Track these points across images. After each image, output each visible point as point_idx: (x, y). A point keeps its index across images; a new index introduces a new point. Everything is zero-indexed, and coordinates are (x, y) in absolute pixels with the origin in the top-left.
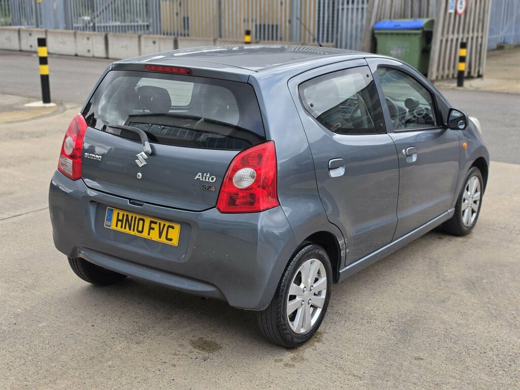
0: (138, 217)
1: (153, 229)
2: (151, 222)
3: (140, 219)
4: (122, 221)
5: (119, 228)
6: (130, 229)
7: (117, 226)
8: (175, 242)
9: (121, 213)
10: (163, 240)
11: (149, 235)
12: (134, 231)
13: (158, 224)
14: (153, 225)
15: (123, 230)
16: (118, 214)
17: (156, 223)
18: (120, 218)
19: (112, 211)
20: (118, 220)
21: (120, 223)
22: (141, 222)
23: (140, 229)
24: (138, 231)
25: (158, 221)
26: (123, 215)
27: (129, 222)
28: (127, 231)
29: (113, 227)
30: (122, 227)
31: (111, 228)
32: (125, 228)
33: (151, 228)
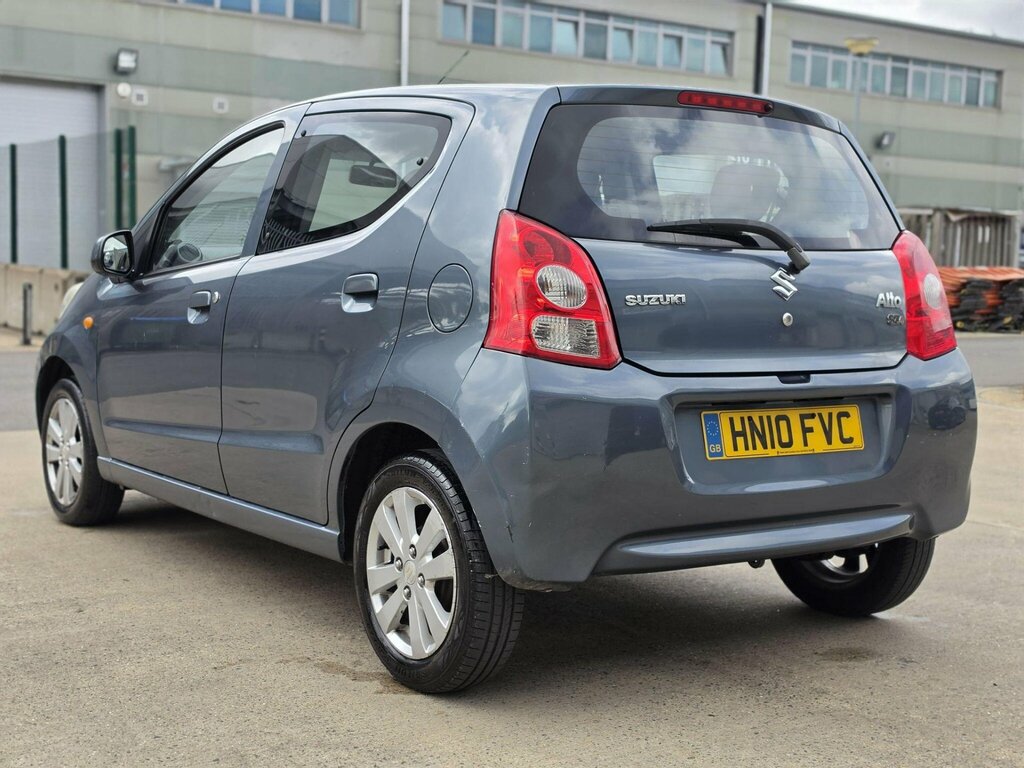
0: (773, 414)
1: (811, 430)
2: (803, 417)
3: (779, 419)
4: (743, 434)
5: (742, 452)
6: (765, 447)
7: (736, 449)
8: (859, 443)
9: (737, 416)
10: (837, 445)
11: (806, 444)
12: (773, 447)
13: (817, 417)
14: (808, 423)
15: (751, 452)
16: (731, 420)
17: (813, 416)
18: (738, 428)
19: (716, 418)
20: (735, 434)
21: (740, 440)
22: (783, 424)
23: (785, 439)
24: (783, 445)
25: (816, 411)
26: (742, 419)
27: (758, 432)
28: (760, 451)
29: (729, 452)
30: (747, 448)
31: (724, 457)
32: (755, 448)
33: (806, 430)
